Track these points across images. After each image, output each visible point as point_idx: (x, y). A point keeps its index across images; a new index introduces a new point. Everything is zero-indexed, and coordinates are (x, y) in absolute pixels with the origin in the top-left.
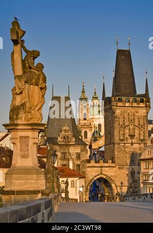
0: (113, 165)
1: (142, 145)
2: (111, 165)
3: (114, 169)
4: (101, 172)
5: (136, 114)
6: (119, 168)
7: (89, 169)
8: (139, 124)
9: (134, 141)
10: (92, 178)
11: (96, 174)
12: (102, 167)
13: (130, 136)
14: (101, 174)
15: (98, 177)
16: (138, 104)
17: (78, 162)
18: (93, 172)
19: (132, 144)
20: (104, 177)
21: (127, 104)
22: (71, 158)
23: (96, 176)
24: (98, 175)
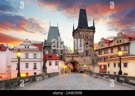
0: (78, 56)
1: (91, 48)
2: (77, 56)
3: (79, 58)
4: (73, 59)
5: (89, 34)
6: (81, 57)
7: (67, 58)
8: (90, 39)
9: (88, 46)
10: (68, 61)
11: (70, 60)
12: (73, 57)
13: (86, 43)
14: (73, 60)
15: (71, 61)
16: (90, 30)
17: (62, 55)
18: (69, 59)
19: (87, 47)
20: (74, 61)
21: (85, 30)
22: (58, 52)
23: (70, 61)
24: (71, 60)
